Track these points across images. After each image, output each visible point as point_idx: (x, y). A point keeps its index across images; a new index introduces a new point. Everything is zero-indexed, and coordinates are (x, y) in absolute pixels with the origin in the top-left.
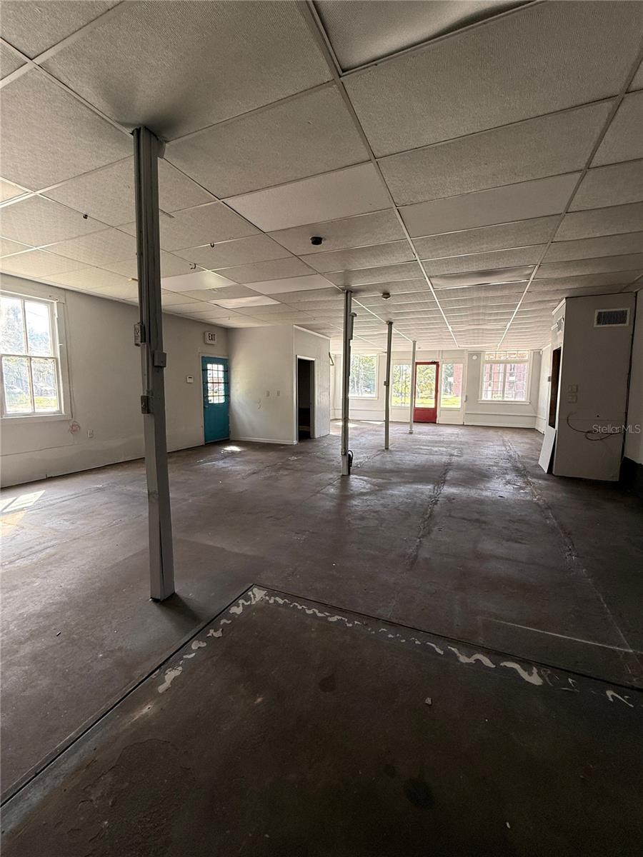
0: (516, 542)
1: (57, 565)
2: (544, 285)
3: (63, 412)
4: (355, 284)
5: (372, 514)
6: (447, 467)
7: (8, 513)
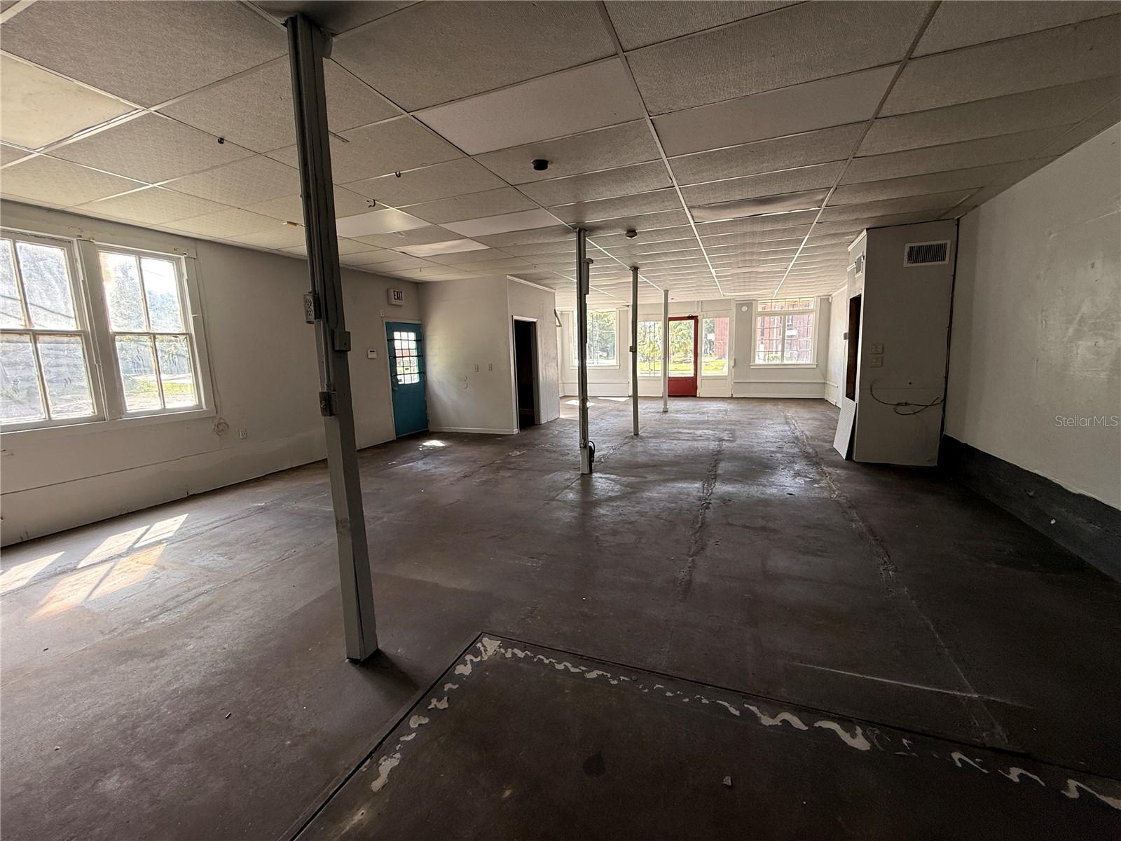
0: (817, 555)
1: (215, 619)
2: (840, 213)
3: (204, 407)
4: (590, 220)
5: (627, 526)
6: (716, 457)
7: (141, 548)
